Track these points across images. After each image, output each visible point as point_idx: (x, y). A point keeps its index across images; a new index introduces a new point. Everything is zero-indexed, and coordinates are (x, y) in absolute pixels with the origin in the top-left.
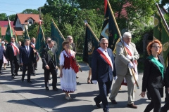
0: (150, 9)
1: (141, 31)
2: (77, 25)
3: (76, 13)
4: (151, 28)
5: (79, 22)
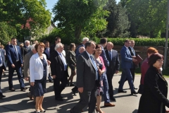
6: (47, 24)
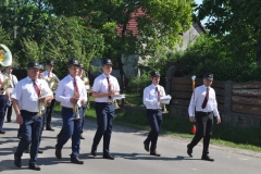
0: (177, 23)
1: (162, 60)
2: (48, 44)
3: (46, 22)
4: (177, 56)
5: (52, 40)
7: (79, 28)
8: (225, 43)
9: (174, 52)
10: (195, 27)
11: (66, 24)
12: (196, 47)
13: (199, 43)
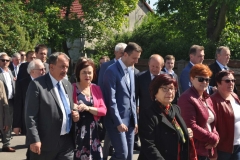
6: (128, 3)
7: (21, 13)
8: (172, 22)
9: (121, 33)
10: (141, 7)
11: (6, 9)
12: (143, 27)
13: (147, 23)
